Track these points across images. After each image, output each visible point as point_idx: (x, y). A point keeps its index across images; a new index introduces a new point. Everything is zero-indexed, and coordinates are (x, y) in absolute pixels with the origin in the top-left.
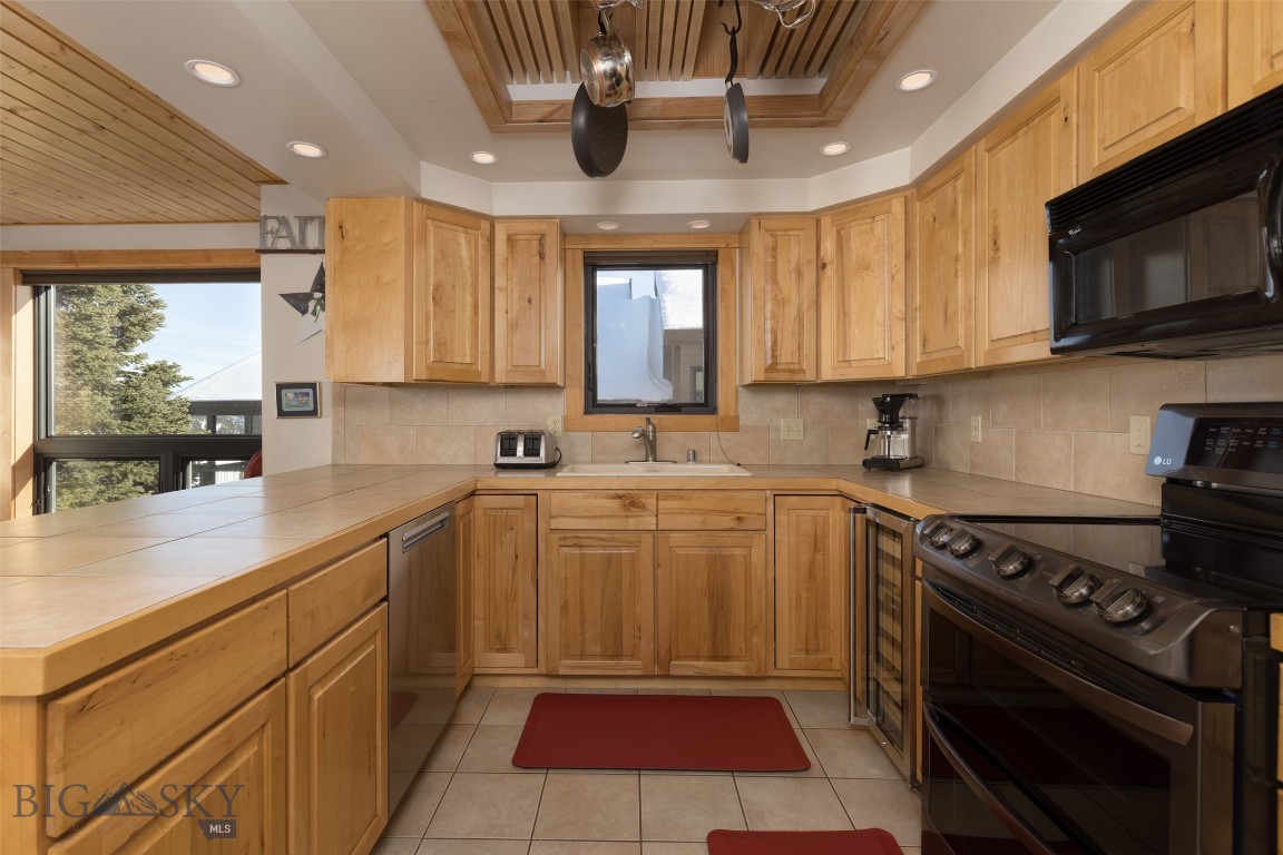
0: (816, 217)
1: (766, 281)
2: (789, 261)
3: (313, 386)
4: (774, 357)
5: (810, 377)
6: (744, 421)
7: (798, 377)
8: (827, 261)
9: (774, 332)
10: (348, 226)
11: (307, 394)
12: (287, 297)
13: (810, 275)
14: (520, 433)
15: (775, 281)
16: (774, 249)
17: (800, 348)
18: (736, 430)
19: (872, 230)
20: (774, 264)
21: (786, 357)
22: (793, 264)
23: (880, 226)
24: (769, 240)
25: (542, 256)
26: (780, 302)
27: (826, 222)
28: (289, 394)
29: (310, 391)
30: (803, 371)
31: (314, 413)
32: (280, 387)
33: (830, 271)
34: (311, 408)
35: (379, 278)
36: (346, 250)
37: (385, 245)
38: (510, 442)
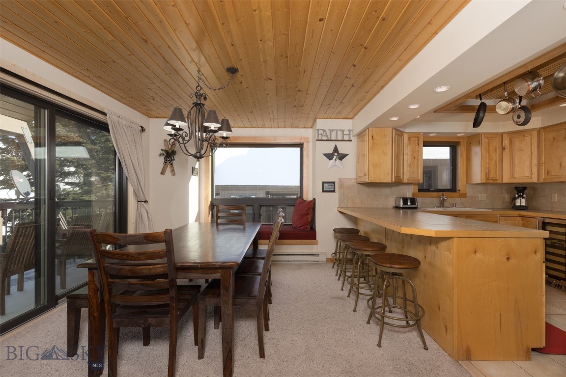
0: (502, 134)
1: (486, 153)
2: (493, 147)
3: (334, 183)
4: (488, 176)
5: (499, 181)
6: (468, 195)
7: (495, 182)
8: (506, 147)
9: (489, 168)
10: (375, 136)
11: (332, 185)
12: (325, 155)
13: (499, 151)
14: (409, 198)
15: (489, 153)
16: (489, 143)
17: (496, 173)
18: (466, 197)
19: (524, 139)
20: (489, 147)
21: (492, 175)
22: (494, 148)
23: (527, 139)
24: (487, 141)
25: (418, 145)
26: (490, 159)
27: (505, 136)
28: (326, 185)
29: (333, 184)
30: (497, 180)
31: (334, 191)
32: (323, 183)
33: (507, 150)
34: (333, 189)
35: (384, 152)
36: (374, 143)
37: (386, 142)
38: (405, 200)
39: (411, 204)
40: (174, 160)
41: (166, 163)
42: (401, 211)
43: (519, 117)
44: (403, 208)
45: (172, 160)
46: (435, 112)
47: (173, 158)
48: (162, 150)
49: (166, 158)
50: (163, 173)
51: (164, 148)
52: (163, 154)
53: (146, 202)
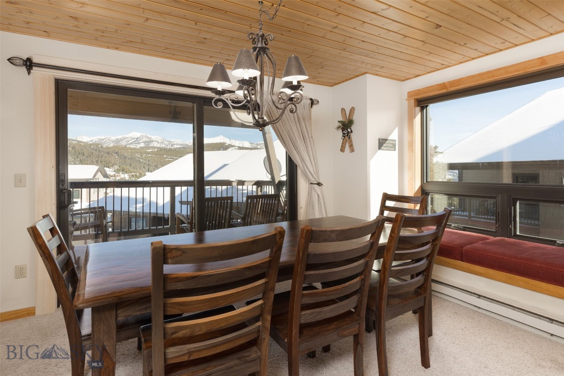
40: (352, 131)
41: (344, 137)
45: (348, 132)
47: (349, 130)
48: (339, 122)
49: (343, 130)
50: (342, 150)
51: (341, 119)
52: (340, 127)
53: (319, 184)
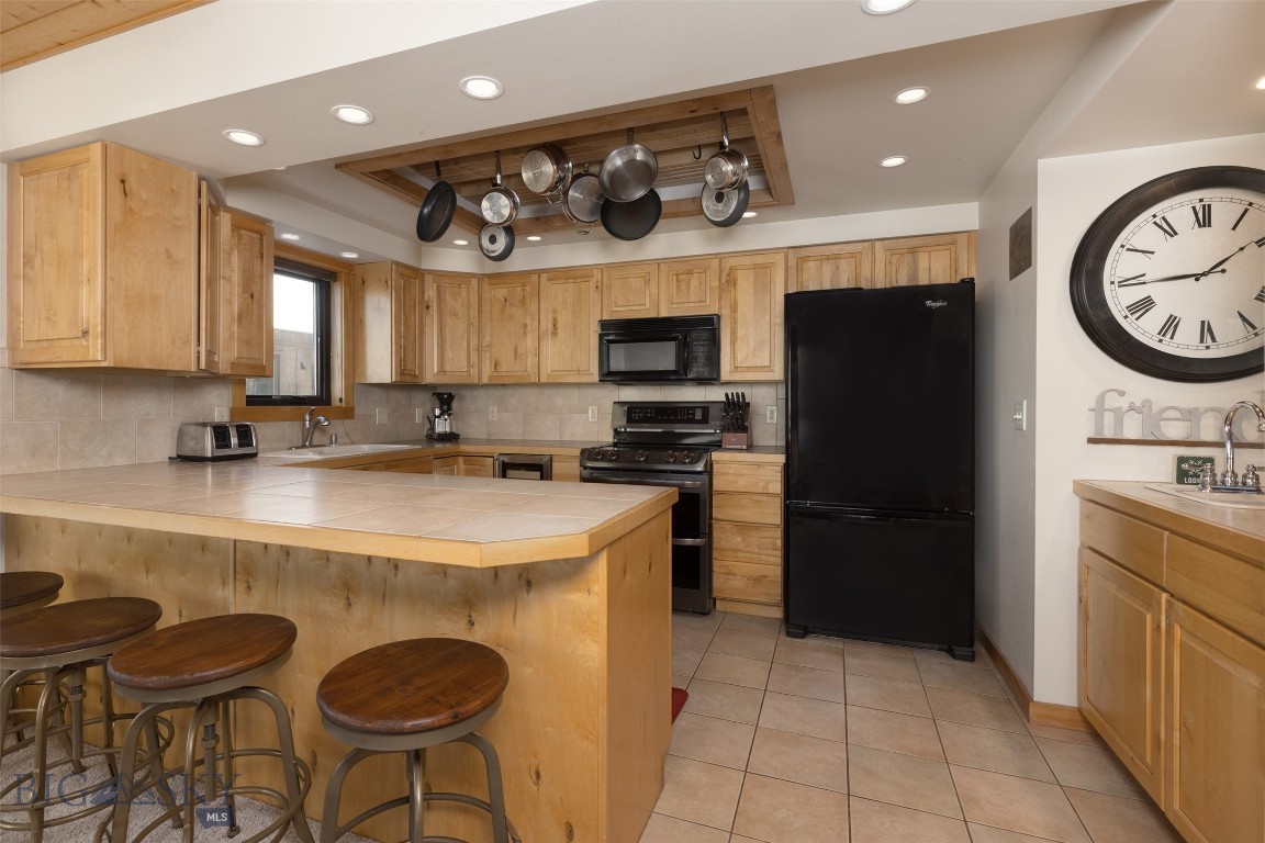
0: (423, 275)
2: (410, 299)
4: (404, 366)
5: (419, 380)
6: (357, 411)
7: (414, 380)
8: (431, 304)
9: (405, 347)
10: (132, 183)
15: (405, 311)
16: (404, 288)
17: (415, 359)
18: (355, 417)
19: (459, 292)
20: (405, 299)
21: (409, 365)
22: (412, 301)
23: (463, 292)
24: (402, 282)
25: (262, 257)
26: (407, 328)
30: (416, 377)
33: (432, 311)
35: (168, 253)
36: (128, 212)
37: (176, 218)
38: (221, 433)
39: (241, 445)
42: (209, 470)
43: (493, 240)
44: (215, 459)
46: (338, 166)
